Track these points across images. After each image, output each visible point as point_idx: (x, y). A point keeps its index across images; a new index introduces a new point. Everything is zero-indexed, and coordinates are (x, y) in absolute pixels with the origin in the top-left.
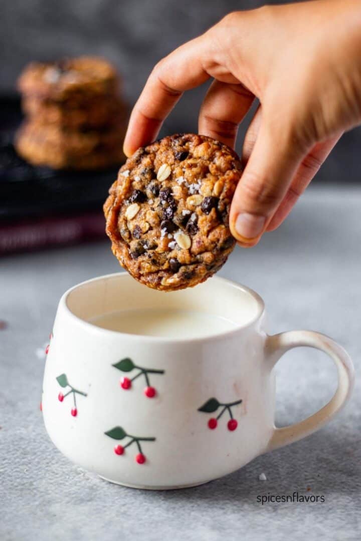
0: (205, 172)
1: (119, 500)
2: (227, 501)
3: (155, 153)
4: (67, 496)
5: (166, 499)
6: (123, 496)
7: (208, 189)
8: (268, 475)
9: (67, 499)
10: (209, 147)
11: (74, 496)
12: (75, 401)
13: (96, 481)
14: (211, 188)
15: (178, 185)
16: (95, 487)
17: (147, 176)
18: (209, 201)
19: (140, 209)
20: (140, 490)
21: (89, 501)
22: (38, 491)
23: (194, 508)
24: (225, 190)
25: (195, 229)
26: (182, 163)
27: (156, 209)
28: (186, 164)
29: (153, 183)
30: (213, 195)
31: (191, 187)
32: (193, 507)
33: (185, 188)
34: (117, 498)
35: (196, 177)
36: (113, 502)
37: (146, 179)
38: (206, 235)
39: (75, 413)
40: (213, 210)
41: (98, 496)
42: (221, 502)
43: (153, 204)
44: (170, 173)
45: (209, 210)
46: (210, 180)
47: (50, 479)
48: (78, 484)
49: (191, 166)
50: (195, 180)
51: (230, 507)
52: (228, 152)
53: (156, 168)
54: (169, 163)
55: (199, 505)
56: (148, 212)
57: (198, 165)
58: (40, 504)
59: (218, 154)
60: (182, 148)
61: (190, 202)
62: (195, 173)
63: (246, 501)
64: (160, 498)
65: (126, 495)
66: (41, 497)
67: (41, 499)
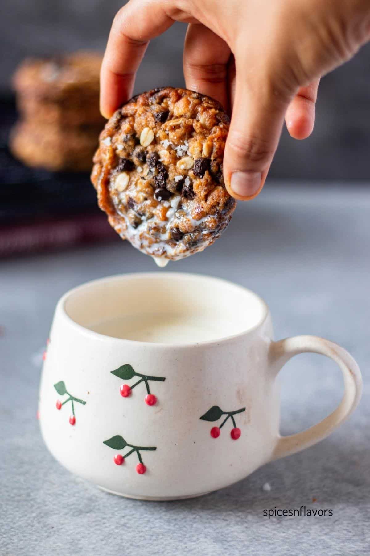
0: (189, 132)
1: (119, 512)
2: (231, 513)
3: (133, 116)
4: (65, 508)
5: (167, 510)
6: (123, 507)
7: (197, 150)
8: (272, 485)
9: (66, 510)
10: (189, 103)
11: (72, 507)
12: (73, 410)
13: (95, 492)
14: (200, 149)
15: (164, 149)
16: (94, 498)
17: (131, 143)
18: (200, 164)
19: (130, 179)
20: (141, 501)
21: (87, 512)
22: (35, 502)
23: (196, 520)
24: (215, 150)
25: (192, 194)
26: (163, 126)
27: (146, 178)
28: (168, 127)
29: (138, 150)
30: (203, 156)
31: (178, 148)
32: (195, 518)
33: (172, 152)
34: (116, 509)
35: (182, 139)
36: (113, 514)
37: (130, 146)
38: (204, 200)
39: (73, 422)
40: (206, 172)
41: (97, 508)
42: (224, 514)
43: (142, 172)
44: (153, 137)
45: (202, 173)
46: (197, 140)
47: (48, 490)
48: (77, 495)
49: (174, 128)
50: (181, 141)
51: (233, 518)
52: (211, 104)
53: (138, 133)
54: (150, 126)
55: (201, 517)
56: (139, 181)
57: (181, 125)
58: (37, 516)
59: (200, 109)
60: (160, 106)
61: (181, 166)
62: (179, 134)
63: (249, 513)
64: (161, 509)
65: (126, 507)
66: (38, 508)
67: (39, 511)
